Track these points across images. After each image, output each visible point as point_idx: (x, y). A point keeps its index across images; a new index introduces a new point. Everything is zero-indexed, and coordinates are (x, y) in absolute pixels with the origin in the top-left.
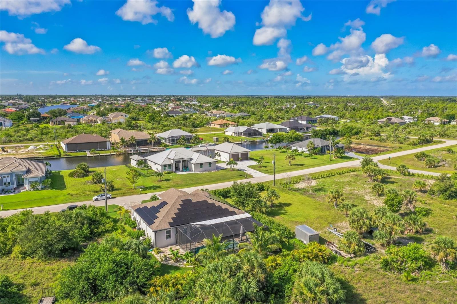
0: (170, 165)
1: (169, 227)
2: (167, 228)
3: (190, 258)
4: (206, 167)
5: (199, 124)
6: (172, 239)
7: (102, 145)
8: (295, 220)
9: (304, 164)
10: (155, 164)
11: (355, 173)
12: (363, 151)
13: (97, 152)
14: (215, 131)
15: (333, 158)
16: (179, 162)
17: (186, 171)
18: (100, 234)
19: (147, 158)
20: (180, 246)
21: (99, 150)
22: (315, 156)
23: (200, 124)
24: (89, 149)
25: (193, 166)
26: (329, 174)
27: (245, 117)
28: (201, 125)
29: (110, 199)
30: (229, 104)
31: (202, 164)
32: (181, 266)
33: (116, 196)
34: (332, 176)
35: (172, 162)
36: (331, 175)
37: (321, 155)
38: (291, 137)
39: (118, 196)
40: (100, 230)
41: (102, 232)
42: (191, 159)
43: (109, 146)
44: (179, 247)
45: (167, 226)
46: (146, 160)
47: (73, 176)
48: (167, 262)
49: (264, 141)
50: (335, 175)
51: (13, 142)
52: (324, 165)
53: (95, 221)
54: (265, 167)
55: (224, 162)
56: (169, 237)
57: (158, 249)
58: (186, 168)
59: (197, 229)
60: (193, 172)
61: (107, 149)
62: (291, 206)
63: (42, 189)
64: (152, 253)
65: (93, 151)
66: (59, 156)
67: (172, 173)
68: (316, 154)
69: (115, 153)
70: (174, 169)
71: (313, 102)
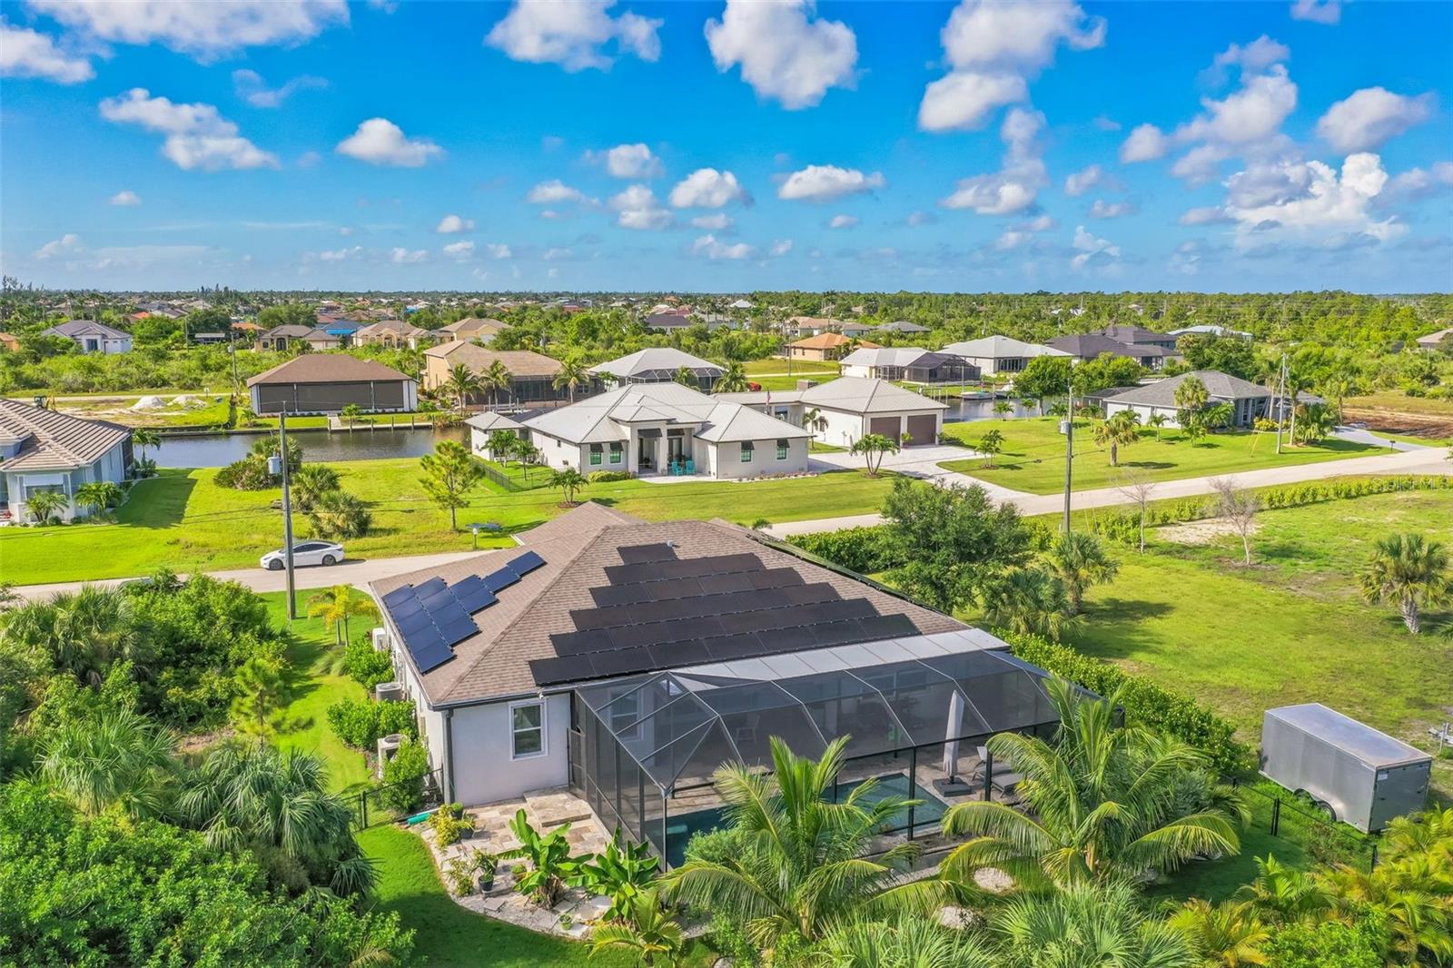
0: (616, 446)
1: (530, 686)
2: (519, 691)
3: (628, 889)
4: (768, 457)
5: (747, 351)
6: (552, 757)
7: (386, 393)
8: (1217, 681)
9: (1175, 462)
10: (560, 441)
11: (1415, 495)
12: (1402, 428)
13: (364, 418)
14: (803, 370)
15: (1290, 445)
16: (655, 433)
17: (685, 474)
18: (201, 716)
19: (530, 423)
20: (590, 800)
21: (376, 413)
22: (1210, 438)
23: (752, 349)
24: (336, 408)
25: (712, 450)
26: (1303, 496)
27: (911, 335)
28: (756, 351)
29: (335, 563)
30: (853, 309)
31: (747, 446)
32: (576, 934)
33: (369, 554)
34: (1315, 502)
35: (626, 433)
36: (1310, 499)
37: (1232, 433)
38: (1101, 375)
39: (374, 557)
40: (201, 694)
41: (212, 702)
42: (706, 426)
43: (411, 395)
44: (583, 806)
45: (523, 682)
46: (526, 432)
47: (231, 484)
48: (494, 903)
49: (986, 395)
50: (1327, 500)
51: (98, 390)
52: (1260, 467)
53: (196, 648)
54: (1012, 467)
55: (838, 449)
56: (526, 743)
57: (458, 815)
58: (682, 460)
59: (686, 704)
60: (713, 478)
61: (406, 408)
62: (1174, 616)
63: (77, 521)
64: (425, 836)
65: (350, 413)
66: (225, 426)
67: (626, 477)
68: (1212, 429)
69: (430, 423)
70: (633, 465)
71: (1136, 303)
